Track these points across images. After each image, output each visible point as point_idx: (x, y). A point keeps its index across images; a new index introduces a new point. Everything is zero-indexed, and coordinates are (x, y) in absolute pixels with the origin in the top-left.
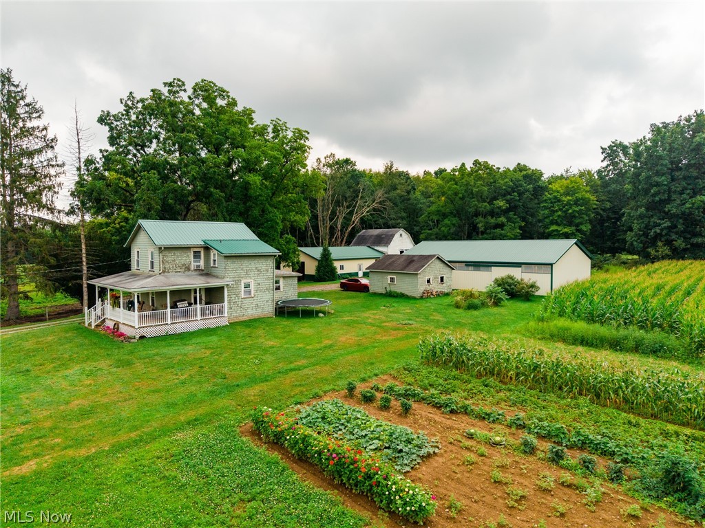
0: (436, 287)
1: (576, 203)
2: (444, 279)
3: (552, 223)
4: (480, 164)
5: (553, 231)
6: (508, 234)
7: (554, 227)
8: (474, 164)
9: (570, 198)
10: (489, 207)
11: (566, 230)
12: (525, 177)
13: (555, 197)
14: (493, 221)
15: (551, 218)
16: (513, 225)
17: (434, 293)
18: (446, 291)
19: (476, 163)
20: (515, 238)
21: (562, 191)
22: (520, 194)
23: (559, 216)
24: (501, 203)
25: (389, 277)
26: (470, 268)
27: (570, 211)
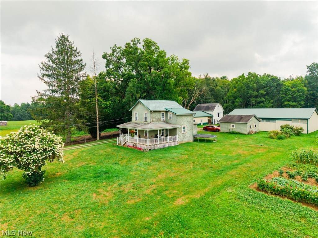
0: (254, 130)
1: (298, 91)
2: (256, 125)
3: (286, 101)
4: (252, 74)
5: (287, 104)
6: (267, 106)
7: (287, 103)
8: (248, 74)
9: (295, 89)
10: (257, 94)
11: (293, 104)
12: (272, 79)
13: (287, 89)
14: (259, 100)
15: (285, 98)
16: (269, 102)
17: (253, 132)
18: (257, 131)
19: (250, 73)
20: (270, 107)
21: (291, 86)
22: (271, 87)
23: (289, 97)
24: (262, 92)
25: (231, 125)
26: (264, 121)
27: (295, 95)
